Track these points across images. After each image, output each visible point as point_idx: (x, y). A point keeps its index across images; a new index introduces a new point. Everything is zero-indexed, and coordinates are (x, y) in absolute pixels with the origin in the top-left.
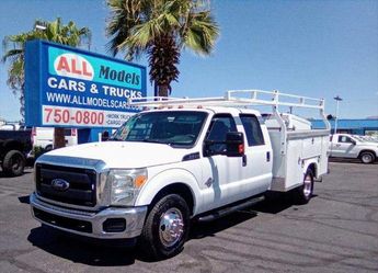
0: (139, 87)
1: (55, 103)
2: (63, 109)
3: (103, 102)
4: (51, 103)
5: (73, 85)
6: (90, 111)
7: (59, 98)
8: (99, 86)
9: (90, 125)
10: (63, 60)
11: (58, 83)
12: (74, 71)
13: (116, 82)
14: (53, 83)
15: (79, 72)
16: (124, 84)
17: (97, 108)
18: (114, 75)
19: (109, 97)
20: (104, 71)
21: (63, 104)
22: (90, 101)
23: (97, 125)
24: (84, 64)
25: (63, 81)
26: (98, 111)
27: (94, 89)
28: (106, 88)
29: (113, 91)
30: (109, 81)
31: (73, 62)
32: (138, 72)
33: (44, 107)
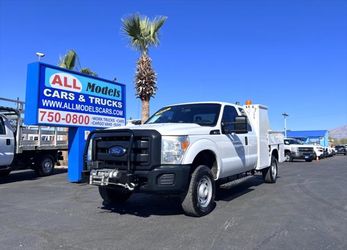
0: (120, 99)
1: (49, 108)
2: (55, 112)
3: (89, 108)
4: (45, 107)
5: (64, 95)
6: (78, 114)
7: (52, 104)
8: (86, 97)
9: (78, 124)
10: (57, 77)
11: (52, 93)
12: (66, 85)
13: (100, 94)
14: (48, 93)
15: (70, 87)
16: (107, 96)
17: (84, 112)
18: (99, 90)
19: (94, 105)
20: (91, 86)
21: (55, 108)
22: (78, 107)
23: (84, 125)
24: (75, 81)
25: (56, 92)
26: (84, 115)
27: (82, 99)
28: (92, 98)
29: (97, 101)
30: (95, 93)
31: (66, 79)
32: (119, 88)
33: (40, 110)
